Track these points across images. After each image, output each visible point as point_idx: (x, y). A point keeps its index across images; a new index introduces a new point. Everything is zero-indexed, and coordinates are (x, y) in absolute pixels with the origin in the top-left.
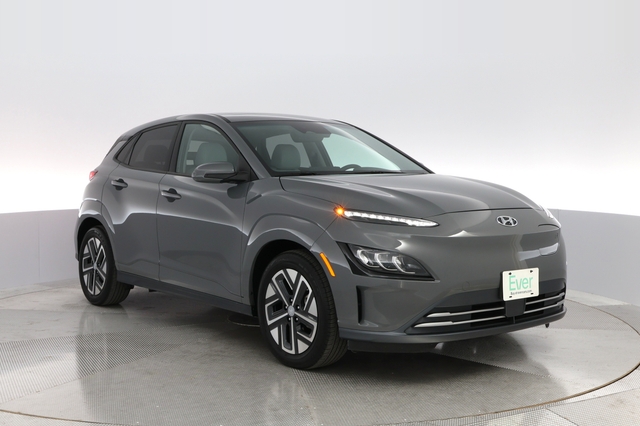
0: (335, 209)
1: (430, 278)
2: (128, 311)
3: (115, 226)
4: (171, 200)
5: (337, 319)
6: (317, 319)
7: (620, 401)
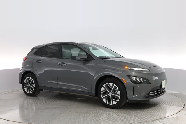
0: (125, 67)
1: (150, 83)
2: (39, 97)
3: (39, 74)
4: (62, 65)
5: (127, 95)
6: (120, 95)
7: (177, 119)
